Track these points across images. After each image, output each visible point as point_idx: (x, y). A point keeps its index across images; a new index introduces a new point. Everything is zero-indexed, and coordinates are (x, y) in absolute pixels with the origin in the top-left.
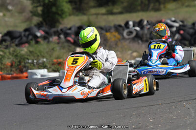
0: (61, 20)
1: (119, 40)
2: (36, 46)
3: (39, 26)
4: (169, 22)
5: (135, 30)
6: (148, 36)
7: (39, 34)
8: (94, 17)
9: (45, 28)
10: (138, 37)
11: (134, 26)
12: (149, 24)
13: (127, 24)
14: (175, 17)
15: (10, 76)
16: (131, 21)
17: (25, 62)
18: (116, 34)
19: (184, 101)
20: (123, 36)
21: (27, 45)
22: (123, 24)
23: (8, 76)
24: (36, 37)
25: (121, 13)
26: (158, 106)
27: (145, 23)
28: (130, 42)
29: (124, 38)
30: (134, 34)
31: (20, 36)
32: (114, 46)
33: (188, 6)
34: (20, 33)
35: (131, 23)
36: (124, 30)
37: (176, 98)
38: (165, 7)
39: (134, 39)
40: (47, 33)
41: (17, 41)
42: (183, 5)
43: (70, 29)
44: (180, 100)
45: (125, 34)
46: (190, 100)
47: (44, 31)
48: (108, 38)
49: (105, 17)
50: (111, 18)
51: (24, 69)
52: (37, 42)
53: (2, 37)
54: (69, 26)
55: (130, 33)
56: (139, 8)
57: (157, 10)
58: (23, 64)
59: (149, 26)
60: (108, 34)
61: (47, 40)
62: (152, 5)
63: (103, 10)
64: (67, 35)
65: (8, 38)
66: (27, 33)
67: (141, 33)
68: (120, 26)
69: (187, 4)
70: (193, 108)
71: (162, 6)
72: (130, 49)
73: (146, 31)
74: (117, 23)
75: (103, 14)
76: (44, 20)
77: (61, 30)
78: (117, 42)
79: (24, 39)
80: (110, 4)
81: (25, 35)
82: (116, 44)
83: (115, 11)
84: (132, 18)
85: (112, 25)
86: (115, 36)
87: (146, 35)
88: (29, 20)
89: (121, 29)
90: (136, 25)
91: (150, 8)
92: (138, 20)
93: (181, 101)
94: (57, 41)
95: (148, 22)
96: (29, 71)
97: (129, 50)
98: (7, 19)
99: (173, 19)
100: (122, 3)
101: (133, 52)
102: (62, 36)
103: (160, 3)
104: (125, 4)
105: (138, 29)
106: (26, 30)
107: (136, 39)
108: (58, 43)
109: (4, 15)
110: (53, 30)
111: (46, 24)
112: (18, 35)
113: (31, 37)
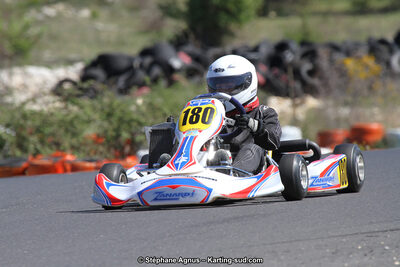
0: (233, 26)
2: (168, 92)
3: (178, 44)
7: (176, 63)
9: (192, 47)
15: (93, 165)
17: (133, 130)
18: (371, 62)
20: (388, 64)
21: (145, 91)
23: (88, 165)
24: (169, 71)
31: (130, 69)
32: (365, 92)
34: (131, 60)
36: (391, 52)
40: (196, 59)
41: (122, 81)
43: (256, 49)
47: (190, 55)
51: (127, 149)
52: (171, 83)
53: (86, 69)
54: (252, 43)
58: (125, 135)
61: (197, 79)
65: (99, 73)
66: (148, 60)
68: (383, 42)
74: (377, 35)
76: (192, 27)
77: (234, 52)
78: (372, 81)
79: (141, 75)
81: (141, 66)
82: (370, 88)
86: (366, 67)
88: (154, 27)
89: (384, 48)
98: (100, 25)
106: (145, 53)
109: (94, 16)
111: (197, 37)
112: (124, 64)
113: (157, 71)
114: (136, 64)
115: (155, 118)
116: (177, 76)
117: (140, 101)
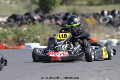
0: (52, 7)
1: (96, 24)
2: (33, 26)
3: (36, 12)
5: (109, 18)
6: (119, 22)
7: (36, 18)
9: (41, 13)
11: (108, 14)
13: (103, 13)
15: (12, 47)
16: (105, 10)
17: (23, 37)
18: (94, 20)
20: (99, 21)
21: (26, 26)
22: (100, 13)
23: (10, 47)
24: (33, 20)
27: (117, 12)
29: (99, 23)
30: (108, 21)
31: (22, 19)
32: (92, 29)
34: (22, 16)
35: (106, 12)
36: (100, 17)
39: (107, 24)
40: (42, 17)
41: (19, 22)
43: (59, 15)
45: (101, 20)
47: (40, 15)
49: (87, 7)
51: (22, 43)
52: (34, 24)
53: (8, 19)
54: (58, 13)
55: (105, 19)
59: (119, 15)
60: (88, 20)
64: (57, 19)
65: (12, 20)
66: (27, 17)
67: (113, 20)
68: (97, 14)
72: (104, 32)
73: (117, 19)
74: (96, 12)
76: (41, 7)
77: (53, 15)
78: (94, 26)
79: (25, 21)
81: (25, 18)
82: (94, 28)
85: (91, 13)
86: (93, 22)
88: (29, 7)
89: (98, 16)
90: (110, 14)
92: (111, 10)
94: (49, 23)
95: (119, 12)
96: (26, 44)
98: (13, 5)
101: (106, 34)
102: (53, 20)
105: (111, 17)
106: (26, 14)
107: (109, 25)
108: (50, 25)
109: (11, 3)
110: (47, 15)
111: (42, 10)
112: (20, 17)
113: (30, 20)
114: (24, 17)
115: (30, 34)
116: (36, 22)
117: (25, 29)
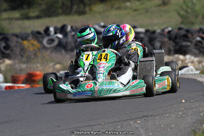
1: (39, 49)
4: (97, 27)
5: (57, 37)
6: (73, 45)
8: (7, 22)
10: (61, 46)
11: (55, 33)
12: (74, 31)
13: (47, 30)
14: (103, 22)
16: (51, 26)
19: (131, 120)
22: (42, 31)
25: (38, 17)
26: (100, 126)
27: (69, 28)
28: (52, 52)
29: (44, 47)
30: (56, 42)
32: (33, 57)
33: (119, 8)
35: (52, 29)
37: (120, 116)
38: (90, 10)
42: (112, 7)
44: (125, 119)
45: (45, 42)
46: (137, 118)
48: (26, 47)
49: (20, 22)
50: (27, 23)
55: (52, 41)
56: (60, 11)
57: (82, 13)
59: (73, 33)
60: (25, 43)
62: (75, 7)
63: (16, 14)
67: (64, 41)
68: (39, 33)
69: (116, 6)
70: (142, 128)
71: (87, 9)
72: (52, 60)
73: (70, 39)
75: (17, 19)
78: (36, 52)
80: (25, 6)
82: (35, 55)
83: (32, 14)
84: (53, 23)
85: (29, 31)
86: (33, 45)
87: (71, 43)
90: (58, 31)
91: (74, 10)
92: (59, 25)
93: (127, 120)
95: (72, 28)
97: (51, 62)
99: (102, 24)
100: (40, 5)
101: (56, 64)
103: (85, 5)
104: (43, 7)
105: (60, 36)
107: (58, 48)
